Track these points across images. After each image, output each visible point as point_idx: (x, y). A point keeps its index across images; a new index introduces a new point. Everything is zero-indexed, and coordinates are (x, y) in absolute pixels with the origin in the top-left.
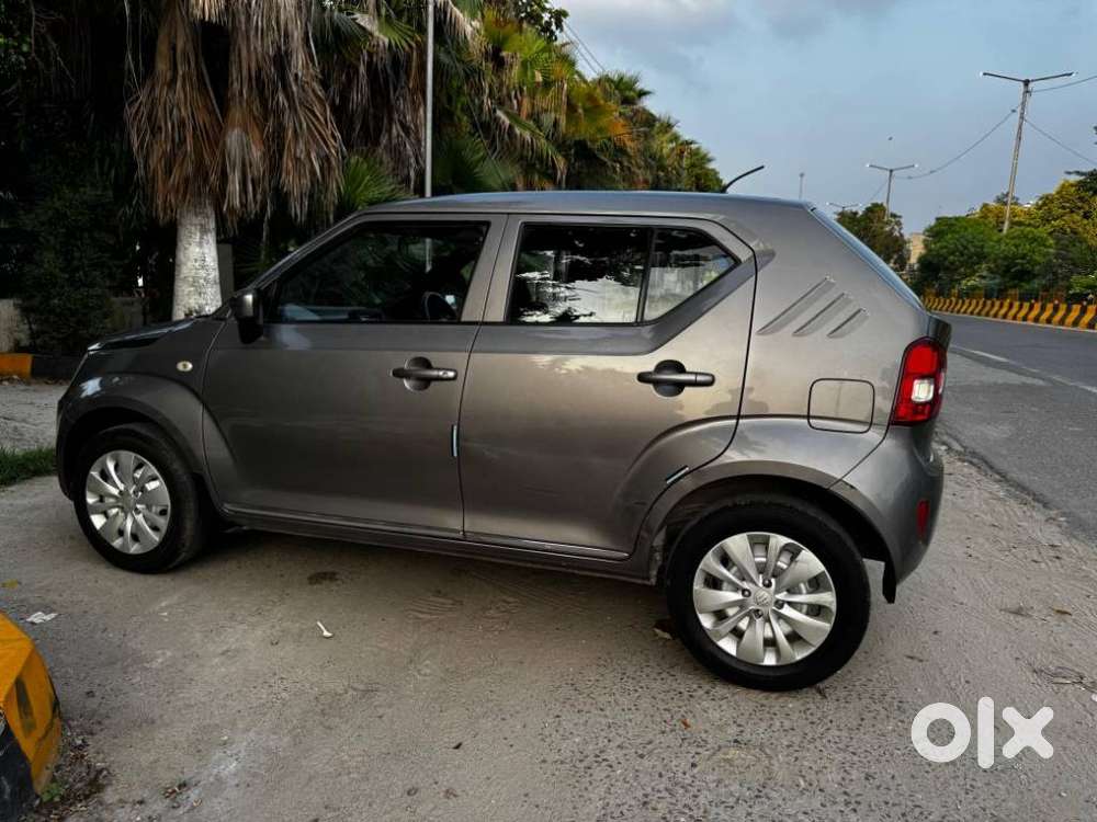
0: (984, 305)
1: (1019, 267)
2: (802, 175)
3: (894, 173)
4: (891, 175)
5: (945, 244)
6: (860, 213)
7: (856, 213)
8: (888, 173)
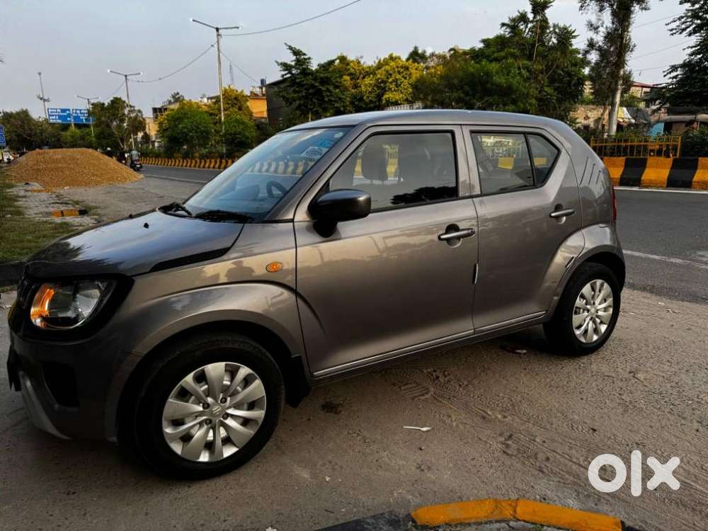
0: (221, 163)
1: (238, 140)
2: (40, 74)
3: (128, 77)
4: (126, 79)
5: (184, 125)
6: (106, 104)
7: (103, 104)
8: (124, 77)
